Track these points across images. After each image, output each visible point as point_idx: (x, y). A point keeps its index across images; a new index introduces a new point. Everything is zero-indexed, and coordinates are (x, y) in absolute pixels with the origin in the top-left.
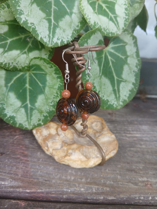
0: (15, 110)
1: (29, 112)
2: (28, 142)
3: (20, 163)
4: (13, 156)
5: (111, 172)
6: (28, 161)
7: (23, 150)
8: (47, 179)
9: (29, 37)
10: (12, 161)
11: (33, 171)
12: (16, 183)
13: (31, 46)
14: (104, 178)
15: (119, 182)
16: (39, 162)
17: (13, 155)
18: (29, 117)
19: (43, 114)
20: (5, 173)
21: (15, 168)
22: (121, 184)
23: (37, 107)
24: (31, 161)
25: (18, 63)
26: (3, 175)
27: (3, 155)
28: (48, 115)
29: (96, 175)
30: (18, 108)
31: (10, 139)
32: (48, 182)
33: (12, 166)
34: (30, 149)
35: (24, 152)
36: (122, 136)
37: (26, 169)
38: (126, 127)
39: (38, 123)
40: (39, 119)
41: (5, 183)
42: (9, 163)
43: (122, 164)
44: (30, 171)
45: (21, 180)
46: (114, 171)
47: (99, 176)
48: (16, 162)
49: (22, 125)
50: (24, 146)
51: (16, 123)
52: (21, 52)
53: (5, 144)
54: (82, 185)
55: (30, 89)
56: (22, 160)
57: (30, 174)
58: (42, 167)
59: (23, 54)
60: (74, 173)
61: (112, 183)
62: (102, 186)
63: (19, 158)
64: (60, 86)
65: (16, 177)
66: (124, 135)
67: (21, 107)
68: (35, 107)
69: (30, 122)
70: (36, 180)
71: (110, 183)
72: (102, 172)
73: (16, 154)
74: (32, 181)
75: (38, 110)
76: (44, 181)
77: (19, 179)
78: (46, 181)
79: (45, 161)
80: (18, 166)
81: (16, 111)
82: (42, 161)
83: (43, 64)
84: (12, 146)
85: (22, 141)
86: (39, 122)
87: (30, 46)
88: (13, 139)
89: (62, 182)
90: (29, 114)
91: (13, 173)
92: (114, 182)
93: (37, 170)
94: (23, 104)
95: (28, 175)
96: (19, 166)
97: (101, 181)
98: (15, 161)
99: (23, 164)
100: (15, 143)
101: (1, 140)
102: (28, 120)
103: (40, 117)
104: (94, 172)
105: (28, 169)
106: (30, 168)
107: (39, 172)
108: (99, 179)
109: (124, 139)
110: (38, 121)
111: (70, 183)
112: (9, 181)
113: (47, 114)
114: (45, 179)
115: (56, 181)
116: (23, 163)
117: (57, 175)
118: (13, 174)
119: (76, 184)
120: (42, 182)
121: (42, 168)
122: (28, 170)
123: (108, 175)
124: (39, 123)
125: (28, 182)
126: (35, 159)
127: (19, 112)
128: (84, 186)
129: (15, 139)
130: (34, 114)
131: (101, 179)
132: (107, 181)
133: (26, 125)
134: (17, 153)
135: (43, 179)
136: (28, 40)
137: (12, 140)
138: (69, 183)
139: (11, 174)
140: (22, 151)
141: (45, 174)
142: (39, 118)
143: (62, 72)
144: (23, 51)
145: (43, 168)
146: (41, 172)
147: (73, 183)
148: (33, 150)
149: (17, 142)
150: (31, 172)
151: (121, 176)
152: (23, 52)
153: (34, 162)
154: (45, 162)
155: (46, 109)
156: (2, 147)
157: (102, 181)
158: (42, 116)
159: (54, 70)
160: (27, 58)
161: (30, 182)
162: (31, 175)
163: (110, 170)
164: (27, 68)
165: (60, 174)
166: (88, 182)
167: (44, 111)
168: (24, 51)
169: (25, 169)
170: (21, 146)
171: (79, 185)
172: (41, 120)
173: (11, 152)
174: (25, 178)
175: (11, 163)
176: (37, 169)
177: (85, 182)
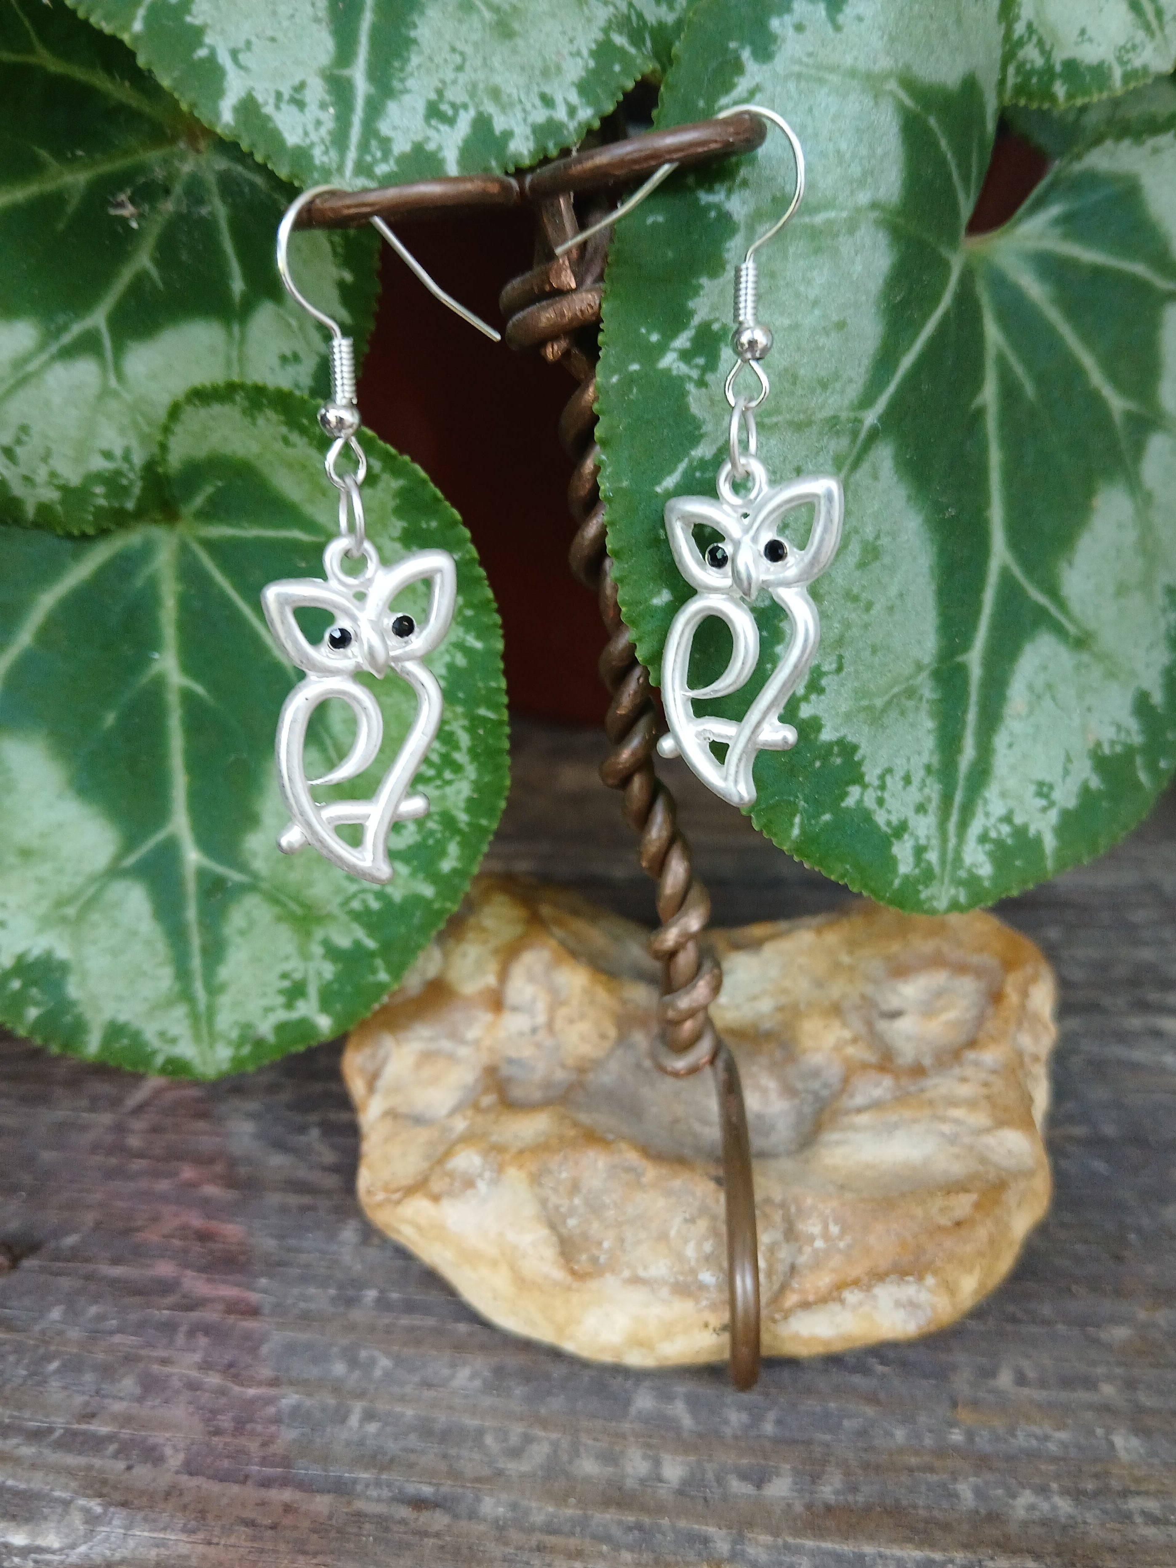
0: (60, 903)
1: (191, 914)
2: (247, 1128)
3: (180, 1339)
4: (118, 1271)
5: (1040, 1395)
6: (253, 1312)
7: (207, 1206)
8: (427, 1490)
9: (141, 180)
10: (101, 1318)
11: (296, 1412)
12: (142, 1533)
13: (154, 272)
14: (982, 1462)
15: (1125, 1493)
16: (356, 1315)
17: (116, 1261)
18: (196, 962)
19: (319, 934)
20: (36, 1436)
21: (129, 1384)
22: (1152, 1520)
23: (259, 865)
24: (279, 1309)
25: (19, 451)
26: (17, 1461)
27: (28, 1263)
28: (371, 944)
29: (900, 1434)
30: (93, 879)
31: (92, 1109)
32: (439, 1520)
33: (107, 1372)
34: (274, 1199)
35: (214, 1225)
36: (1123, 1037)
37: (237, 1389)
38: (1146, 954)
39: (282, 1015)
40: (286, 984)
41: (41, 1542)
42: (74, 1334)
43: (1142, 1315)
44: (272, 1410)
45: (185, 1507)
46: (1067, 1382)
47: (928, 1441)
48: (140, 1327)
49: (136, 1036)
50: (219, 1168)
51: (79, 1027)
52: (51, 334)
53: (47, 1156)
54: (766, 1539)
55: (187, 697)
56: (191, 1304)
57: (264, 1445)
58: (384, 1362)
59: (68, 353)
60: (687, 1421)
61: (1064, 1506)
62: (966, 1546)
63: (166, 1287)
64: (461, 661)
65: (143, 1473)
66: (1136, 1022)
67: (114, 872)
68: (242, 867)
69: (211, 1012)
70: (322, 1504)
71: (1045, 1506)
72: (954, 1405)
73: (138, 1253)
74: (288, 1508)
75: (273, 898)
76: (404, 1512)
77: (167, 1495)
78: (419, 1504)
79: (410, 1307)
80: (156, 1368)
81: (71, 911)
82: (383, 1304)
83: (279, 445)
84: (111, 1174)
85: (201, 1125)
86: (289, 1005)
87: (141, 278)
88: (115, 1103)
89: (570, 1512)
90: (196, 941)
91: (110, 1438)
92: (1077, 1495)
93: (331, 1401)
94: (130, 843)
95: (253, 1446)
96: (164, 1362)
97: (954, 1496)
98: (133, 1317)
99: (203, 1341)
100: (134, 1142)
101: (10, 1121)
102: (186, 995)
103: (296, 967)
104: (872, 1399)
105: (252, 1392)
106: (274, 1383)
107: (354, 1420)
108: (932, 1470)
109: (1135, 1067)
110: (281, 1000)
111: (646, 1520)
112: (77, 1520)
113: (360, 933)
114: (412, 1488)
115: (514, 1506)
116: (207, 1329)
117: (528, 1439)
118: (112, 1448)
119: (711, 1530)
120: (382, 1522)
121: (378, 1373)
122: (253, 1401)
123: (1012, 1432)
124: (294, 1015)
125: (251, 1523)
126: (312, 1290)
127: (95, 917)
128: (787, 1547)
129: (140, 1109)
130: (242, 933)
131: (954, 1476)
132: (1014, 1496)
133: (174, 1041)
134: (152, 1237)
135: (386, 1493)
136: (129, 211)
137: (106, 1118)
138: (639, 1527)
139: (96, 1444)
140: (196, 1221)
141: (413, 1440)
142: (287, 966)
143: (466, 523)
144: (62, 329)
145: (388, 1375)
146: (369, 1416)
147: (682, 1524)
148: (294, 1200)
149: (155, 1130)
150: (277, 1420)
151: (1141, 1431)
152: (67, 338)
153: (306, 1318)
154: (405, 1321)
155: (353, 888)
156: (13, 1190)
157: (965, 1490)
158: (317, 950)
159: (391, 504)
160: (105, 393)
161: (274, 1527)
162: (278, 1448)
163: (1031, 1374)
164: (107, 496)
165: (554, 1436)
166: (829, 1509)
167: (333, 907)
168: (77, 329)
169: (222, 1392)
170: (188, 1172)
171: (739, 1539)
172: (313, 990)
173: (98, 1225)
174: (215, 1488)
175: (95, 1334)
176: (337, 1388)
177: (799, 1508)
